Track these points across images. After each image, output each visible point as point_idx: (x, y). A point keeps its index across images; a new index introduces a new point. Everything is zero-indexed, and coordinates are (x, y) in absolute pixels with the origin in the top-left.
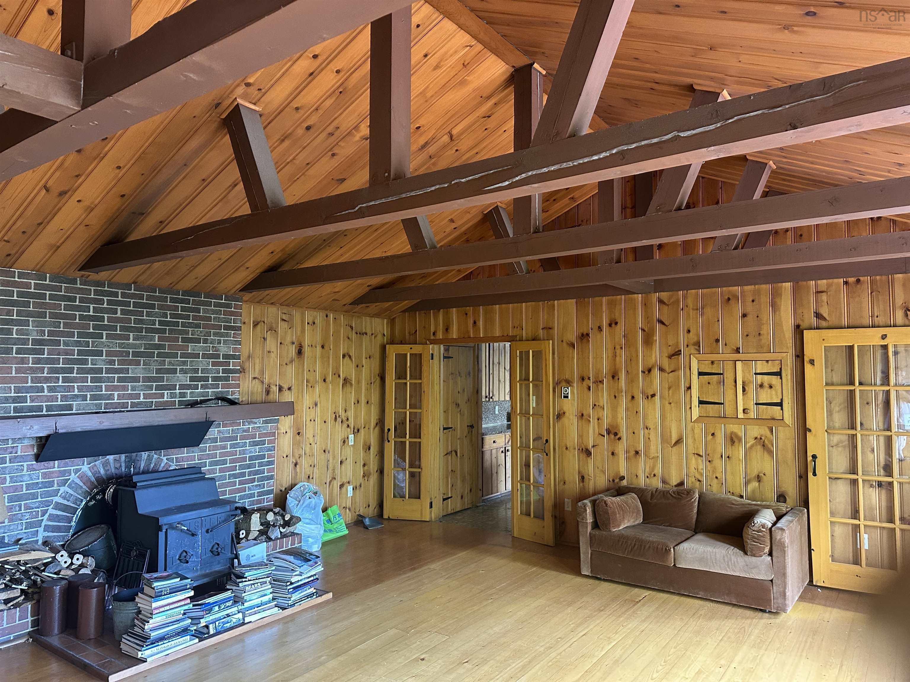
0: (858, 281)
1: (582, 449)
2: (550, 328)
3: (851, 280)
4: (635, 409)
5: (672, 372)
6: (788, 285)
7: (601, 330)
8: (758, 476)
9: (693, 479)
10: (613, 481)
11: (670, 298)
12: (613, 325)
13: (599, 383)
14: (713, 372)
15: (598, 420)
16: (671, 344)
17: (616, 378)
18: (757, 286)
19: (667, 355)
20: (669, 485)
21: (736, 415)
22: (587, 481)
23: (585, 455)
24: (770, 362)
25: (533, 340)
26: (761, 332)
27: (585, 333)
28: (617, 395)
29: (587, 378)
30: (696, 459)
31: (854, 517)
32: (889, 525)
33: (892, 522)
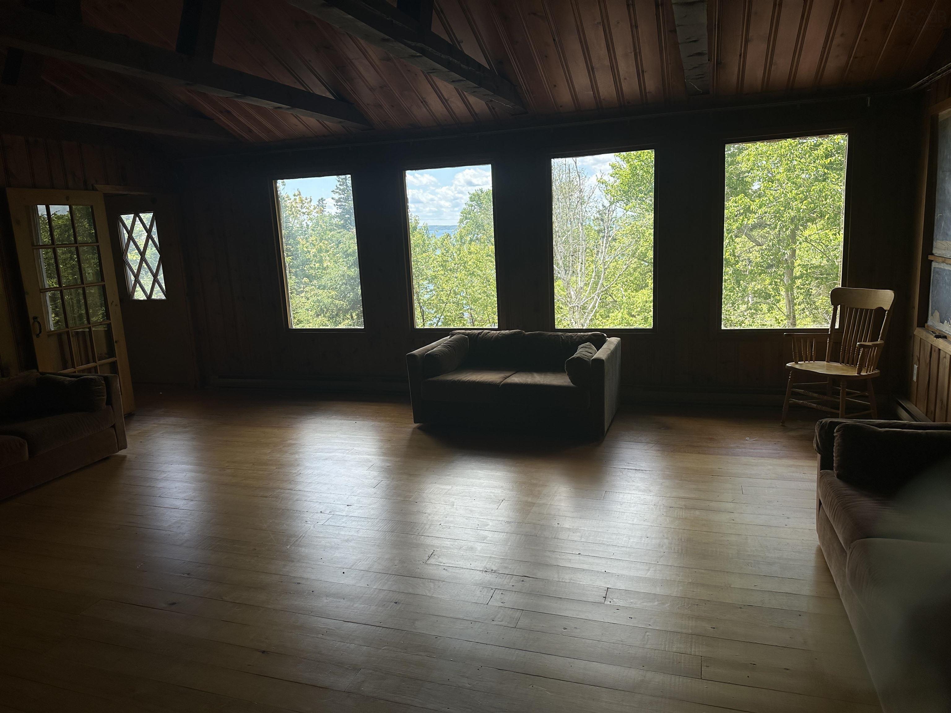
0: (36, 141)
31: (65, 368)
32: (92, 365)
33: (94, 361)
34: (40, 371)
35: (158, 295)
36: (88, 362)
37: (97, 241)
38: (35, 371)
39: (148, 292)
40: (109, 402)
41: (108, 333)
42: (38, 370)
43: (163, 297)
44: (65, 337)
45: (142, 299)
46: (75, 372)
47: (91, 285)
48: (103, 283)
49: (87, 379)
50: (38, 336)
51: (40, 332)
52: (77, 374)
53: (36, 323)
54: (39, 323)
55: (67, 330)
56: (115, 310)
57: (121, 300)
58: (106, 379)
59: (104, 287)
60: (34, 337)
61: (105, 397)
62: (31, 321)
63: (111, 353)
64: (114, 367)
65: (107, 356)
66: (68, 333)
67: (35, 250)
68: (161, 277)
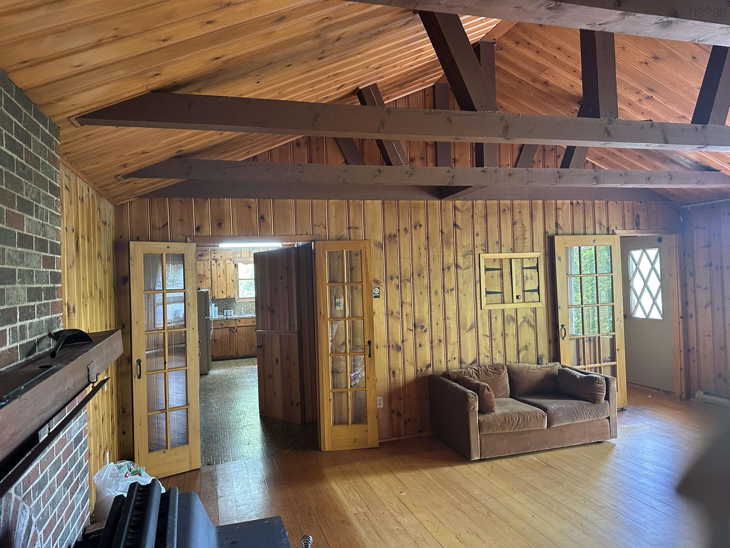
0: (578, 202)
1: (393, 346)
2: (357, 228)
3: (575, 202)
4: (438, 303)
5: (466, 268)
6: (540, 202)
7: (407, 232)
8: (526, 346)
9: (483, 356)
10: (421, 370)
11: (463, 206)
12: (418, 227)
13: (406, 281)
14: (495, 267)
15: (407, 316)
16: (465, 245)
17: (422, 276)
18: (522, 201)
19: (462, 254)
20: (466, 364)
21: (512, 300)
22: (398, 375)
23: (396, 351)
24: (531, 259)
25: (338, 240)
26: (525, 237)
27: (392, 234)
28: (422, 291)
29: (395, 277)
30: (485, 339)
31: (579, 364)
32: (598, 365)
33: (600, 362)
34: (562, 364)
35: (656, 315)
36: (595, 363)
37: (612, 272)
38: (559, 363)
39: (647, 312)
40: (607, 398)
41: (613, 341)
42: (560, 363)
43: (660, 318)
44: (581, 342)
45: (642, 317)
46: (585, 369)
47: (604, 304)
48: (613, 304)
49: (593, 377)
50: (563, 338)
51: (565, 336)
52: (586, 371)
53: (563, 329)
54: (565, 329)
55: (583, 336)
56: (620, 324)
57: (625, 317)
58: (607, 379)
59: (613, 306)
60: (561, 339)
61: (605, 394)
62: (560, 327)
63: (613, 358)
64: (614, 369)
65: (609, 360)
66: (583, 338)
67: (568, 278)
68: (659, 301)
